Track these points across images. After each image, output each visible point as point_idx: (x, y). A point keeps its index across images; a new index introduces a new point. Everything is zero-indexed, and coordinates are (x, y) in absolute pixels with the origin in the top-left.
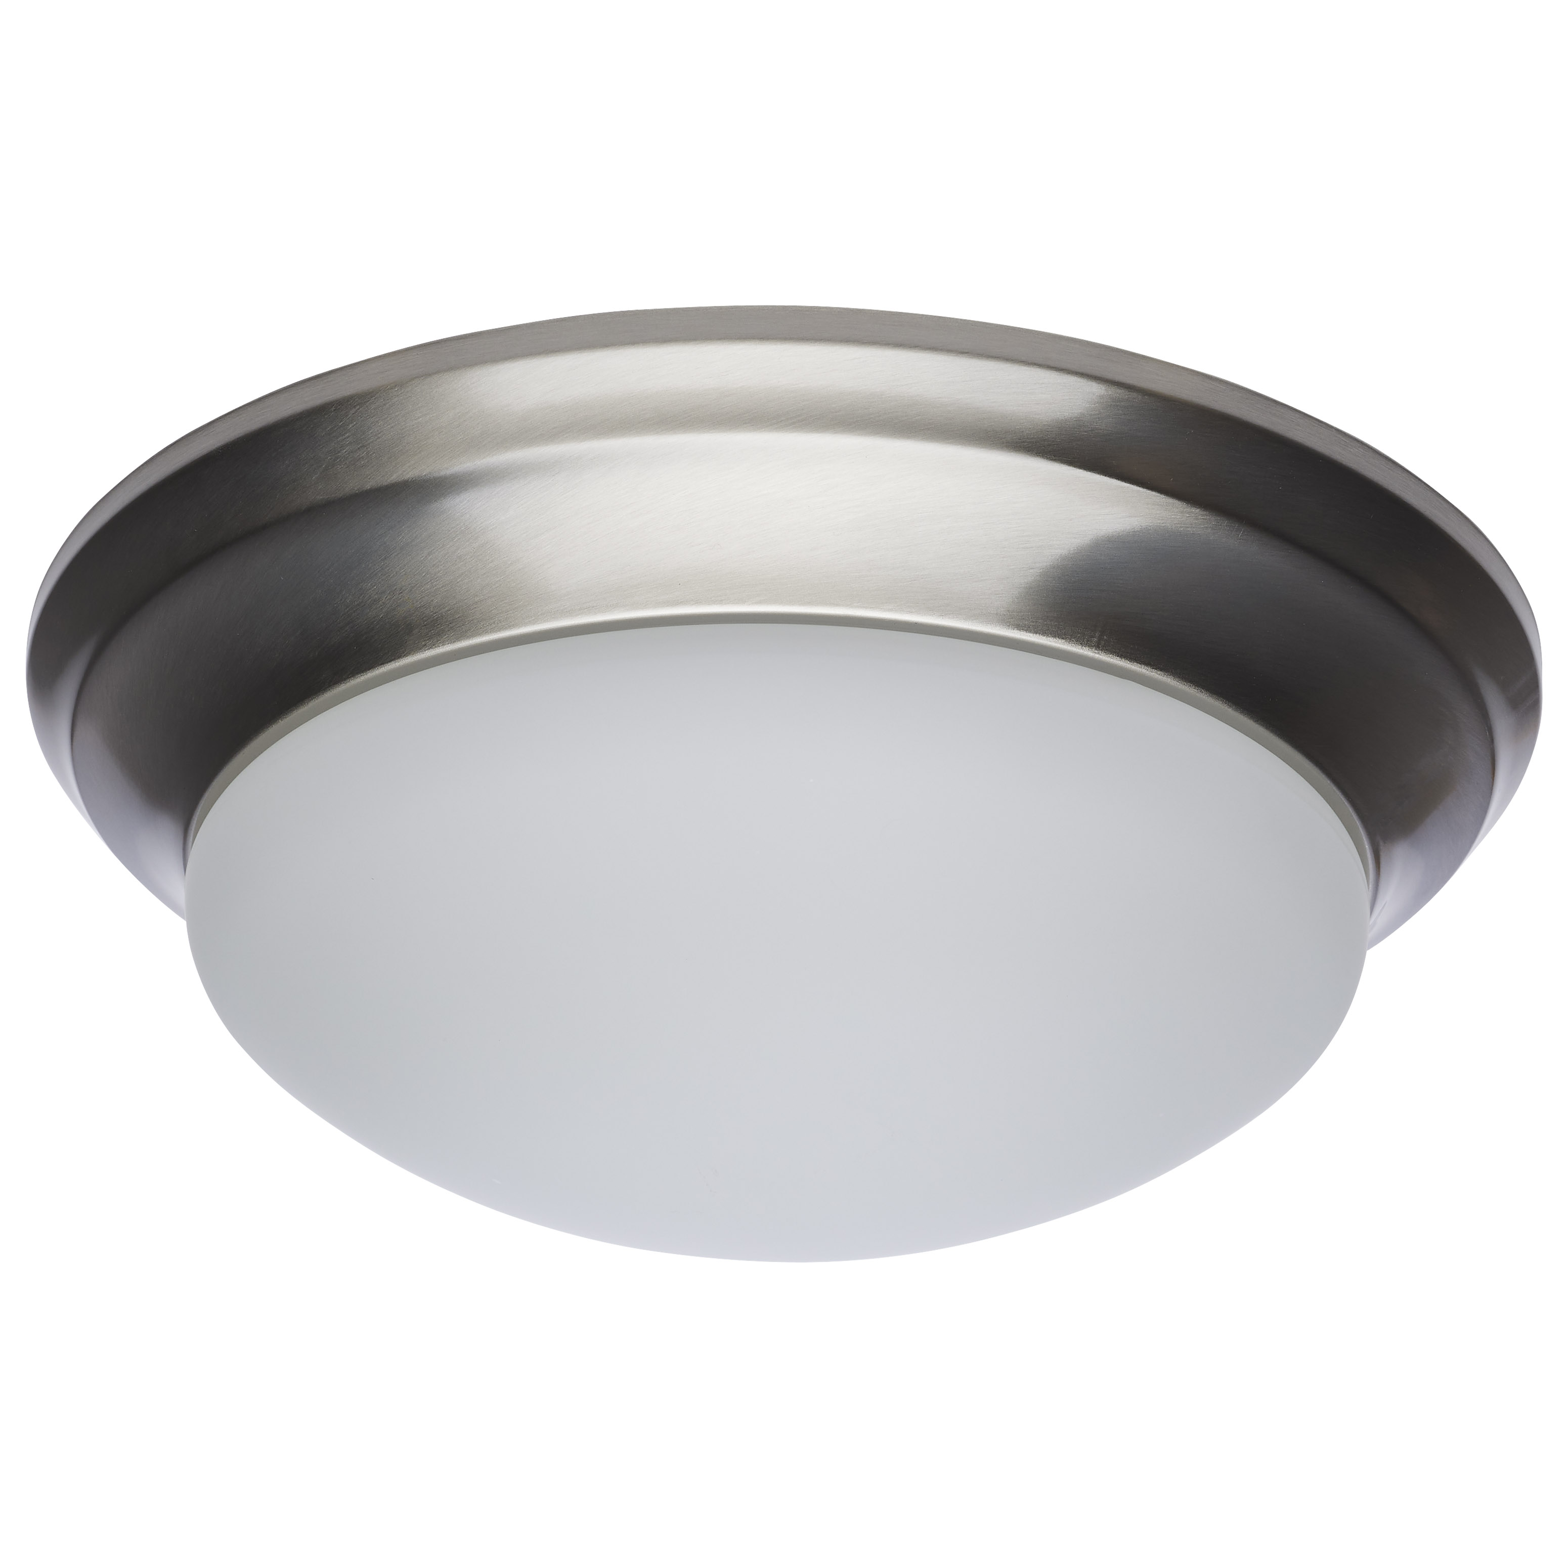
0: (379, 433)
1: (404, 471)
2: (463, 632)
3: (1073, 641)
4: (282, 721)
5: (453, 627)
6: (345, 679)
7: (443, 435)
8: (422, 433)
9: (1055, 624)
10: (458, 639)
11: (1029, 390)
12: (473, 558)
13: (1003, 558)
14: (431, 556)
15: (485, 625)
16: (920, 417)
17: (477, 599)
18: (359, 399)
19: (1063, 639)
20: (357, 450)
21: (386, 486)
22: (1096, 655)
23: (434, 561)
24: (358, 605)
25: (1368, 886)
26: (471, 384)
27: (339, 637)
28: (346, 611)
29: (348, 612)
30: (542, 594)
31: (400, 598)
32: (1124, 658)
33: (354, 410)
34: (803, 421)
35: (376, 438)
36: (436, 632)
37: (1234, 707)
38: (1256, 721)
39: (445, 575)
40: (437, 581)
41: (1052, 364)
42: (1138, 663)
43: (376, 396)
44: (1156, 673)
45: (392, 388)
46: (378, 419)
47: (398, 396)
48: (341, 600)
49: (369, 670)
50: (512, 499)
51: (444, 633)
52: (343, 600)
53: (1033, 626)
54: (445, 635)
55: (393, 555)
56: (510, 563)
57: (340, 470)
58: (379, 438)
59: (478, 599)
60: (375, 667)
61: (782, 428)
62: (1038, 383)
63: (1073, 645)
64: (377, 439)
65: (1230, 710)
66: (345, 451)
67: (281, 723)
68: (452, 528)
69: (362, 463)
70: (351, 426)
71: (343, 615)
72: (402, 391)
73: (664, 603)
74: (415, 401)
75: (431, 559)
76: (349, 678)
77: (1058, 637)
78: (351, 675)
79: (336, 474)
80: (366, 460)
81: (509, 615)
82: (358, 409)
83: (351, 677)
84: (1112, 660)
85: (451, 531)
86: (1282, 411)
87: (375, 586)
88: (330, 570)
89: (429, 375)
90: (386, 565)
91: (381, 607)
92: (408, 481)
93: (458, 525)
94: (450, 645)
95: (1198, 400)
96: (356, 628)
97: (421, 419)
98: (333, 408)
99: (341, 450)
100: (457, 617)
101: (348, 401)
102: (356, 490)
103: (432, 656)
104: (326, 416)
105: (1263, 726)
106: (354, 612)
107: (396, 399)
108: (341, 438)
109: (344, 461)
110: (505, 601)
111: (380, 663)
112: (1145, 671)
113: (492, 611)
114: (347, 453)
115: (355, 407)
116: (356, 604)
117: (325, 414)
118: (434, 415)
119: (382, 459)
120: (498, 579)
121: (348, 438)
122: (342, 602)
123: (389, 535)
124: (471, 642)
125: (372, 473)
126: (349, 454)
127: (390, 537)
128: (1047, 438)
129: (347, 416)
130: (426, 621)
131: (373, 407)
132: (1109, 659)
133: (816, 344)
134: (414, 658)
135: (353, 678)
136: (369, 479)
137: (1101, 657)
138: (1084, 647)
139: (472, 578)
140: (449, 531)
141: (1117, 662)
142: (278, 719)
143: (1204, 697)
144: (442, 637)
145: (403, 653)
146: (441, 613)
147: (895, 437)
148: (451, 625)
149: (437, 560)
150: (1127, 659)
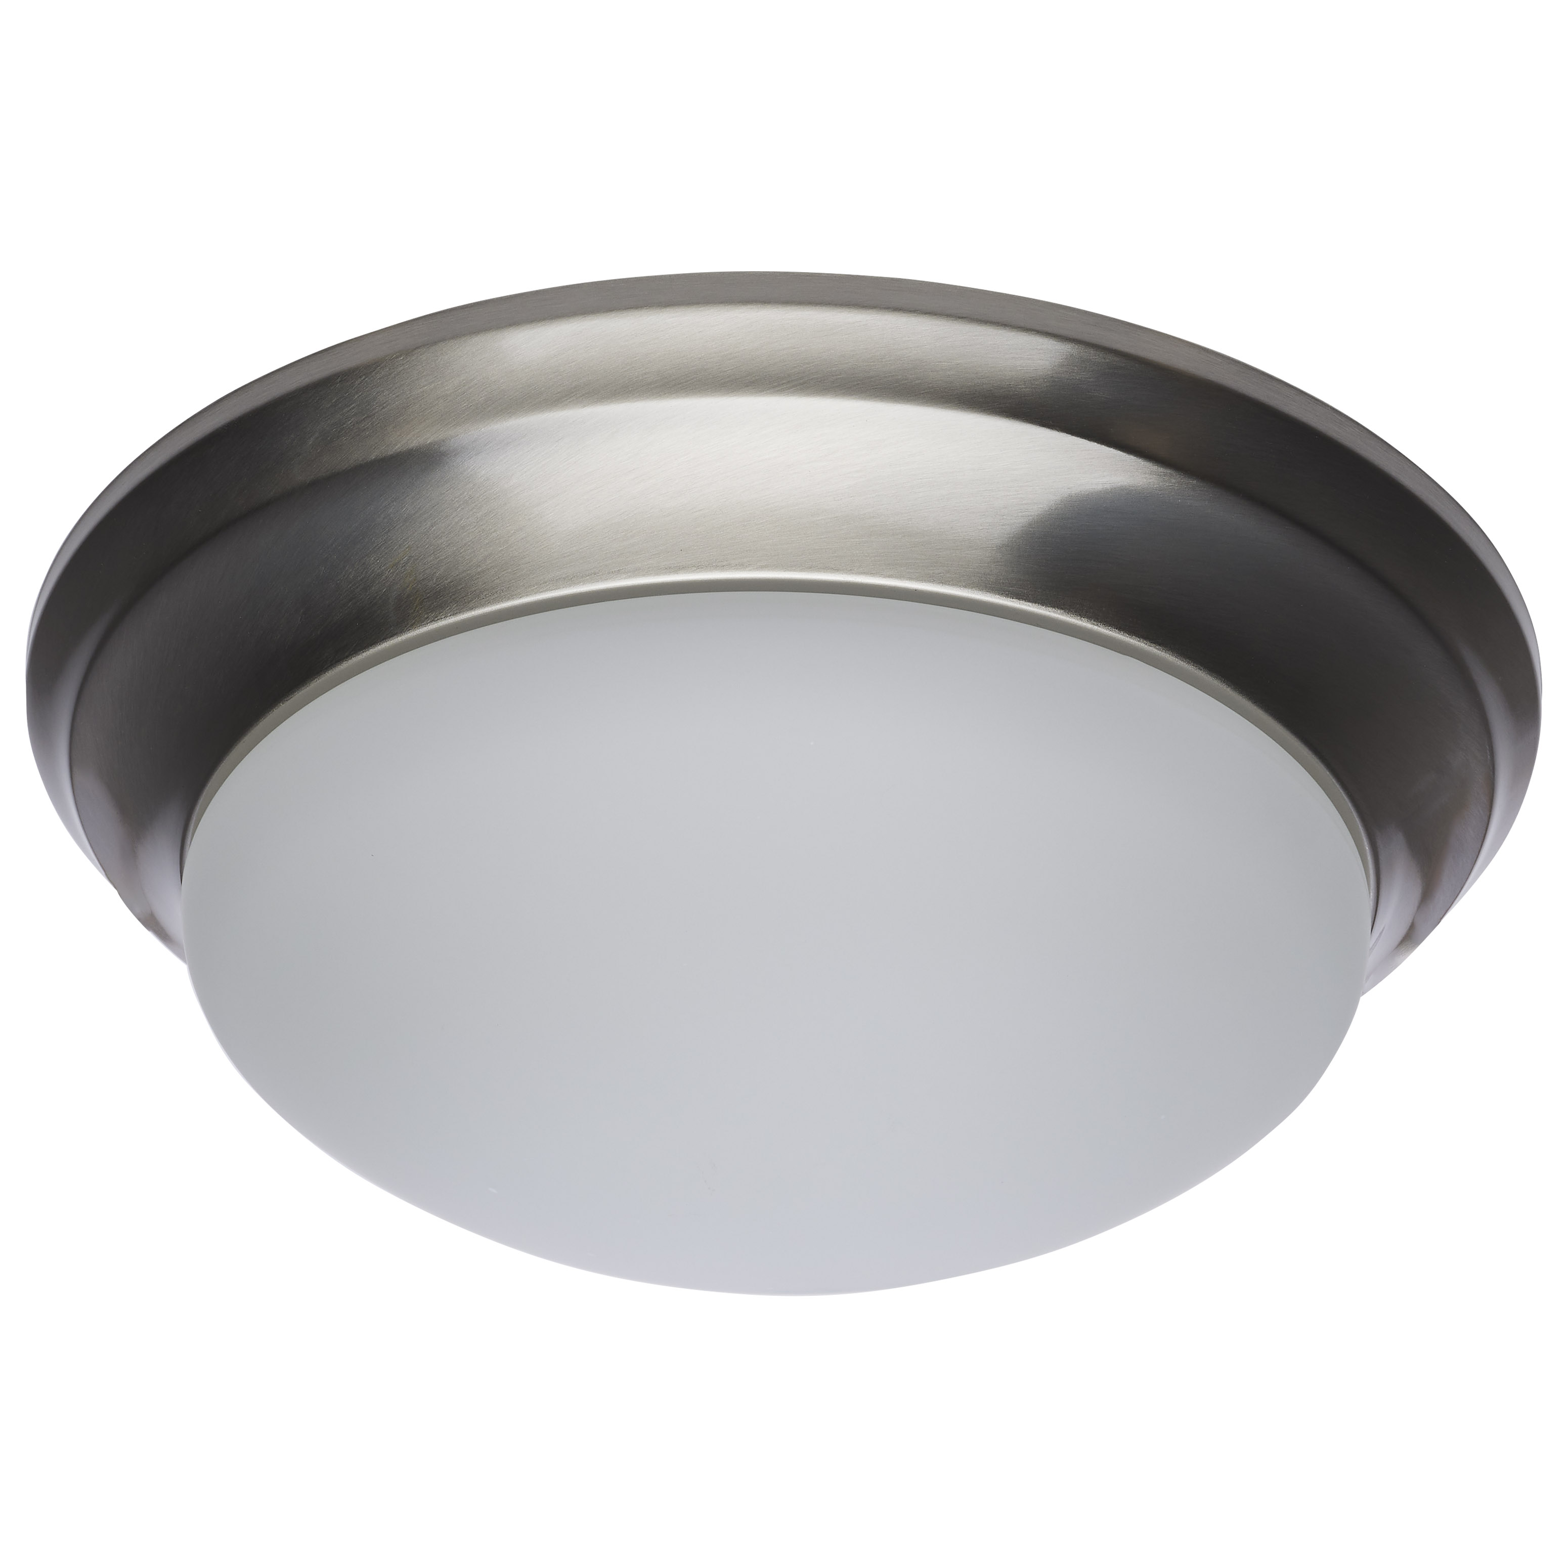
0: (385, 403)
1: (408, 440)
2: (466, 603)
3: (1071, 611)
4: (283, 704)
5: (456, 598)
6: (347, 657)
7: (448, 402)
8: (426, 402)
9: (1054, 593)
10: (460, 611)
11: (1028, 355)
12: (476, 527)
13: (1002, 525)
14: (435, 527)
15: (487, 596)
16: (919, 381)
17: (479, 569)
18: (365, 369)
19: (1062, 609)
20: (362, 421)
21: (391, 455)
22: (1095, 627)
23: (437, 532)
24: (361, 580)
25: (1370, 893)
26: (476, 350)
27: (341, 614)
28: (349, 587)
29: (351, 587)
30: (544, 563)
31: (403, 571)
32: (1123, 631)
33: (360, 380)
34: (804, 384)
35: (381, 407)
36: (439, 604)
37: (1233, 686)
38: (1255, 703)
39: (448, 546)
40: (440, 552)
41: (1050, 330)
42: (1136, 636)
43: (381, 366)
44: (1155, 647)
45: (398, 357)
46: (383, 389)
47: (403, 364)
48: (344, 576)
49: (371, 646)
50: (515, 467)
51: (447, 605)
52: (346, 576)
53: (1032, 595)
54: (448, 607)
55: (397, 528)
56: (512, 532)
57: (345, 441)
58: (384, 408)
59: (481, 569)
60: (377, 643)
61: (784, 390)
62: (1037, 349)
63: (1072, 615)
64: (382, 409)
65: (1229, 689)
66: (350, 422)
67: (283, 707)
68: (456, 498)
69: (367, 433)
70: (356, 397)
71: (345, 592)
72: (408, 360)
73: (666, 568)
74: (421, 369)
75: (434, 530)
76: (351, 655)
77: (1057, 607)
78: (353, 652)
79: (341, 446)
80: (371, 431)
81: (512, 584)
82: (364, 379)
83: (353, 654)
84: (1110, 632)
85: (455, 501)
86: (1278, 386)
87: (378, 560)
88: (334, 546)
89: (435, 343)
90: (389, 538)
91: (384, 581)
92: (412, 449)
93: (461, 495)
94: (452, 616)
95: (1194, 370)
96: (359, 603)
97: (426, 388)
98: (339, 380)
99: (346, 422)
100: (459, 588)
101: (353, 372)
102: (361, 461)
103: (434, 629)
104: (332, 388)
105: (1262, 708)
106: (357, 588)
107: (402, 368)
108: (346, 409)
109: (349, 432)
110: (507, 571)
111: (382, 639)
112: (1144, 645)
113: (495, 580)
114: (352, 424)
115: (360, 377)
116: (359, 579)
117: (331, 385)
118: (438, 383)
119: (386, 429)
120: (501, 549)
121: (353, 409)
122: (345, 578)
123: (393, 507)
124: (473, 613)
125: (376, 443)
126: (353, 425)
127: (394, 509)
128: (1045, 404)
129: (353, 387)
130: (429, 593)
131: (378, 376)
132: (1108, 631)
133: (817, 307)
134: (416, 632)
135: (354, 655)
136: (374, 449)
137: (1099, 629)
138: (1083, 619)
139: (475, 549)
140: (453, 501)
141: (1116, 635)
142: (280, 703)
143: (1203, 675)
144: (444, 609)
145: (406, 627)
146: (444, 585)
147: (896, 401)
148: (453, 597)
149: (440, 531)
150: (1126, 632)
